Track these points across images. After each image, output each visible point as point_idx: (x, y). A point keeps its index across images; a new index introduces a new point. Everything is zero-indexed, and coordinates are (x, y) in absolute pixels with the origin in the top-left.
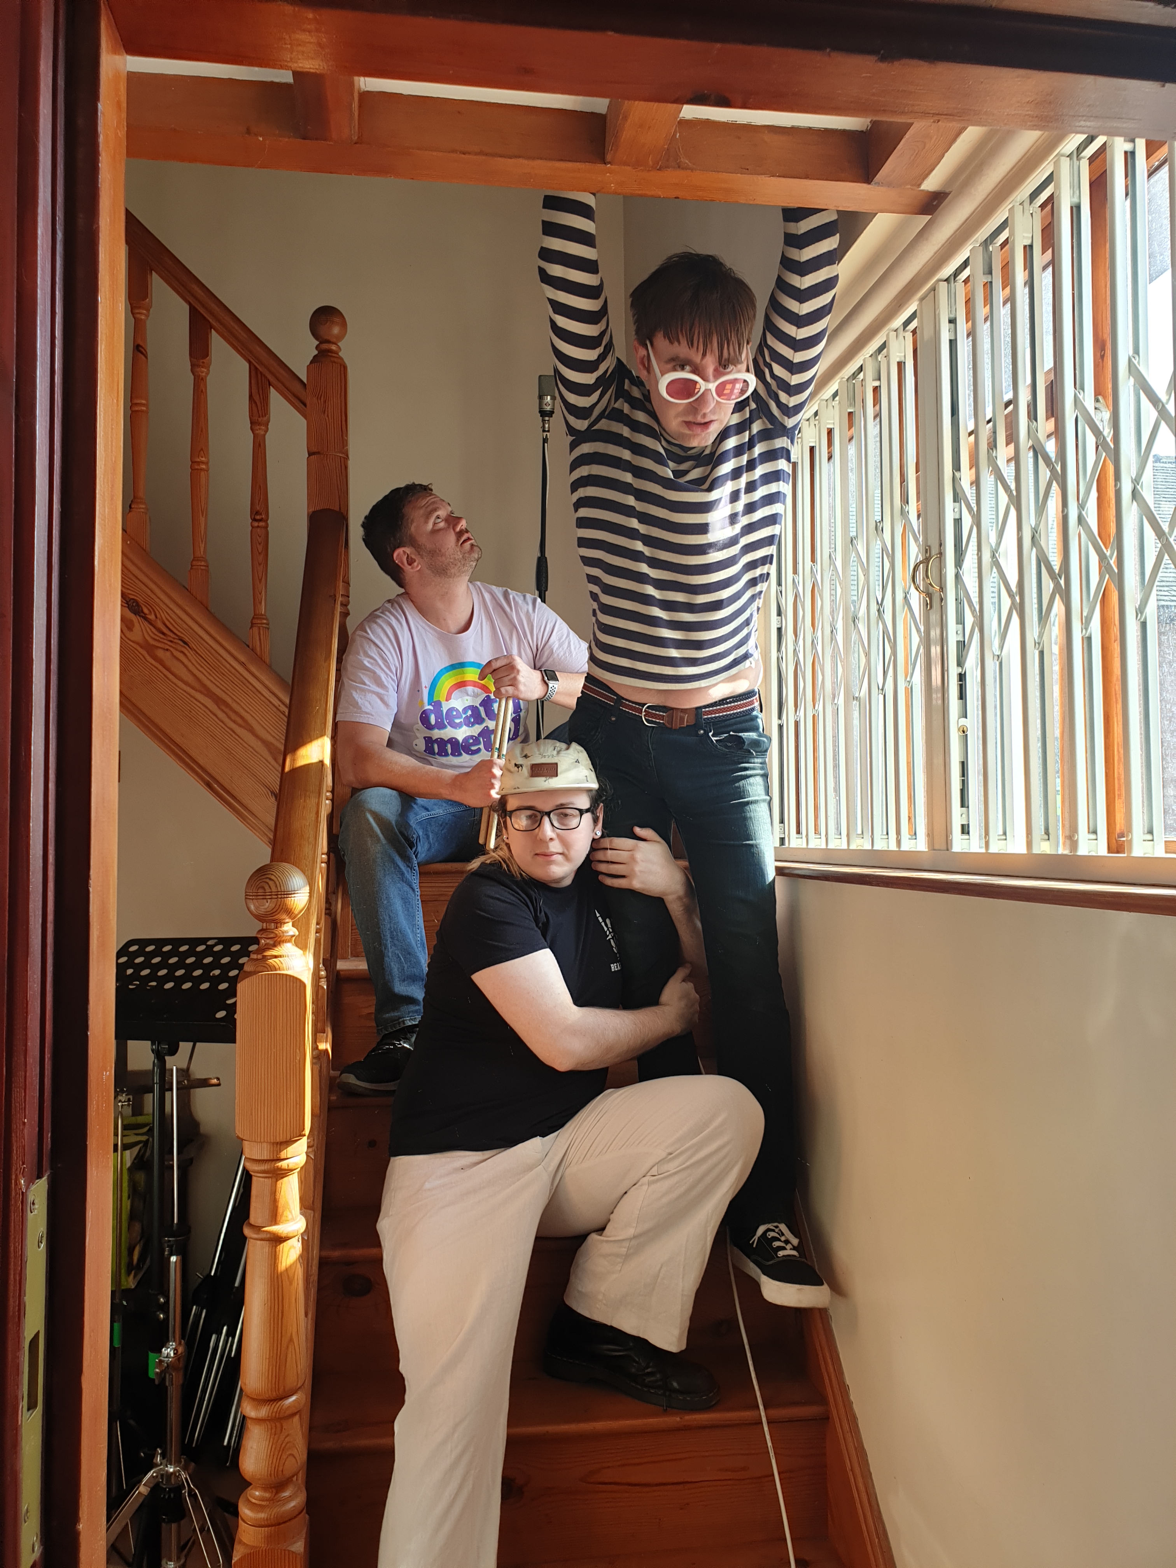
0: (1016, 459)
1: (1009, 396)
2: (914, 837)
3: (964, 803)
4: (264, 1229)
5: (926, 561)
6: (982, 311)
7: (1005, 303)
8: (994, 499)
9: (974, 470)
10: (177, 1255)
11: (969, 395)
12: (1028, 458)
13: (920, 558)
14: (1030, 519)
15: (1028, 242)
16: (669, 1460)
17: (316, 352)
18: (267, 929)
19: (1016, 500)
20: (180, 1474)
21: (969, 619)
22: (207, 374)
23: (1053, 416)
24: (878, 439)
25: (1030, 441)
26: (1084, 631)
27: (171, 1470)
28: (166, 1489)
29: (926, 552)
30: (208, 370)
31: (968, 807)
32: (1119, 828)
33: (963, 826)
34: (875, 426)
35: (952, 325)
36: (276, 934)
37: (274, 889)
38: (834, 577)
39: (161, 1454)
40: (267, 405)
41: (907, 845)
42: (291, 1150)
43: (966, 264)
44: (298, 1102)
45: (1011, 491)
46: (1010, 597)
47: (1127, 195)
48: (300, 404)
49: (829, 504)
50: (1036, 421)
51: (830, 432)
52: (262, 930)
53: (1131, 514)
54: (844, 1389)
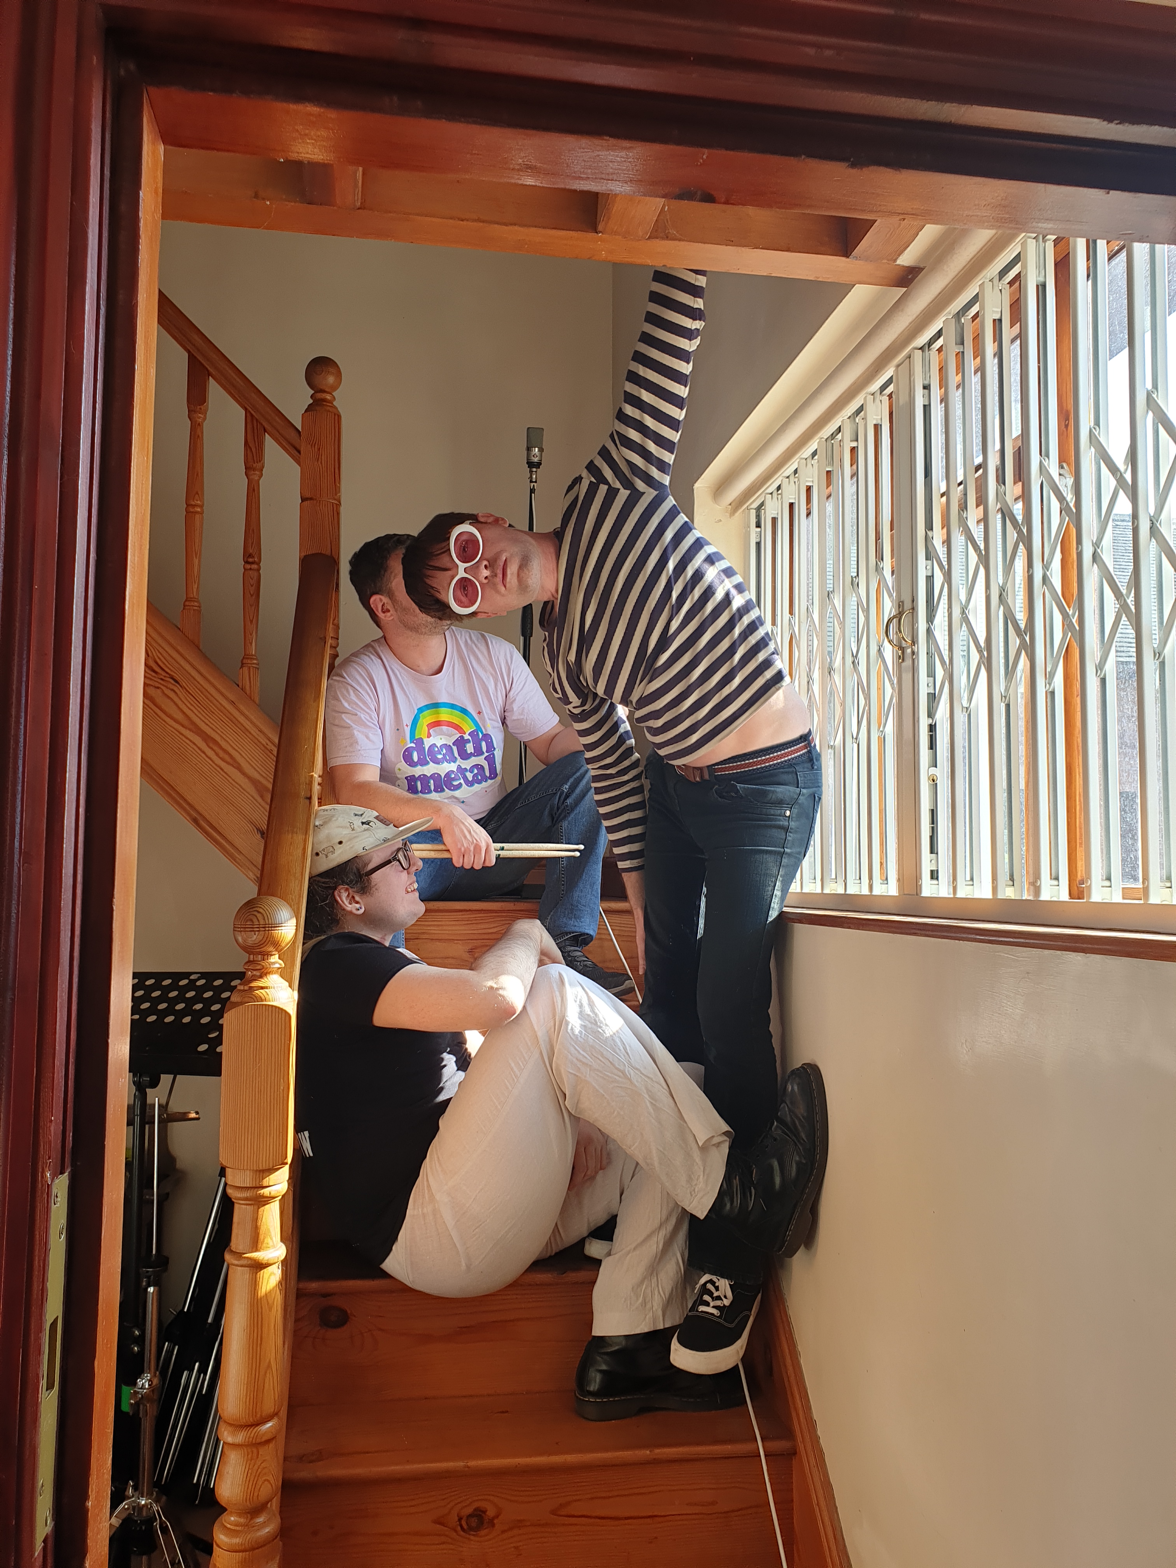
0: (985, 520)
1: (978, 460)
2: (886, 882)
3: (933, 850)
4: (245, 1255)
5: (899, 615)
6: (954, 379)
7: (975, 373)
8: (964, 557)
9: (945, 530)
10: (154, 1286)
11: (942, 457)
12: (996, 521)
13: (893, 613)
14: (998, 577)
15: (997, 317)
16: (638, 1494)
17: (311, 401)
18: (254, 961)
19: (985, 559)
20: (151, 1507)
21: (940, 672)
22: (205, 419)
23: (1020, 480)
24: (855, 497)
25: (999, 504)
26: (1048, 685)
27: (143, 1502)
28: (137, 1521)
29: (899, 607)
30: (205, 416)
31: (937, 853)
32: (1080, 874)
33: (932, 871)
34: (852, 484)
35: (926, 391)
36: (263, 966)
37: (262, 922)
38: (811, 628)
39: (132, 1486)
40: (262, 451)
41: (879, 890)
42: (273, 1178)
43: (939, 334)
44: (281, 1131)
45: (980, 551)
46: (978, 651)
47: (1088, 276)
48: (294, 451)
49: (808, 559)
50: (1004, 484)
51: (809, 489)
52: (249, 961)
53: (1092, 576)
54: (812, 1425)
